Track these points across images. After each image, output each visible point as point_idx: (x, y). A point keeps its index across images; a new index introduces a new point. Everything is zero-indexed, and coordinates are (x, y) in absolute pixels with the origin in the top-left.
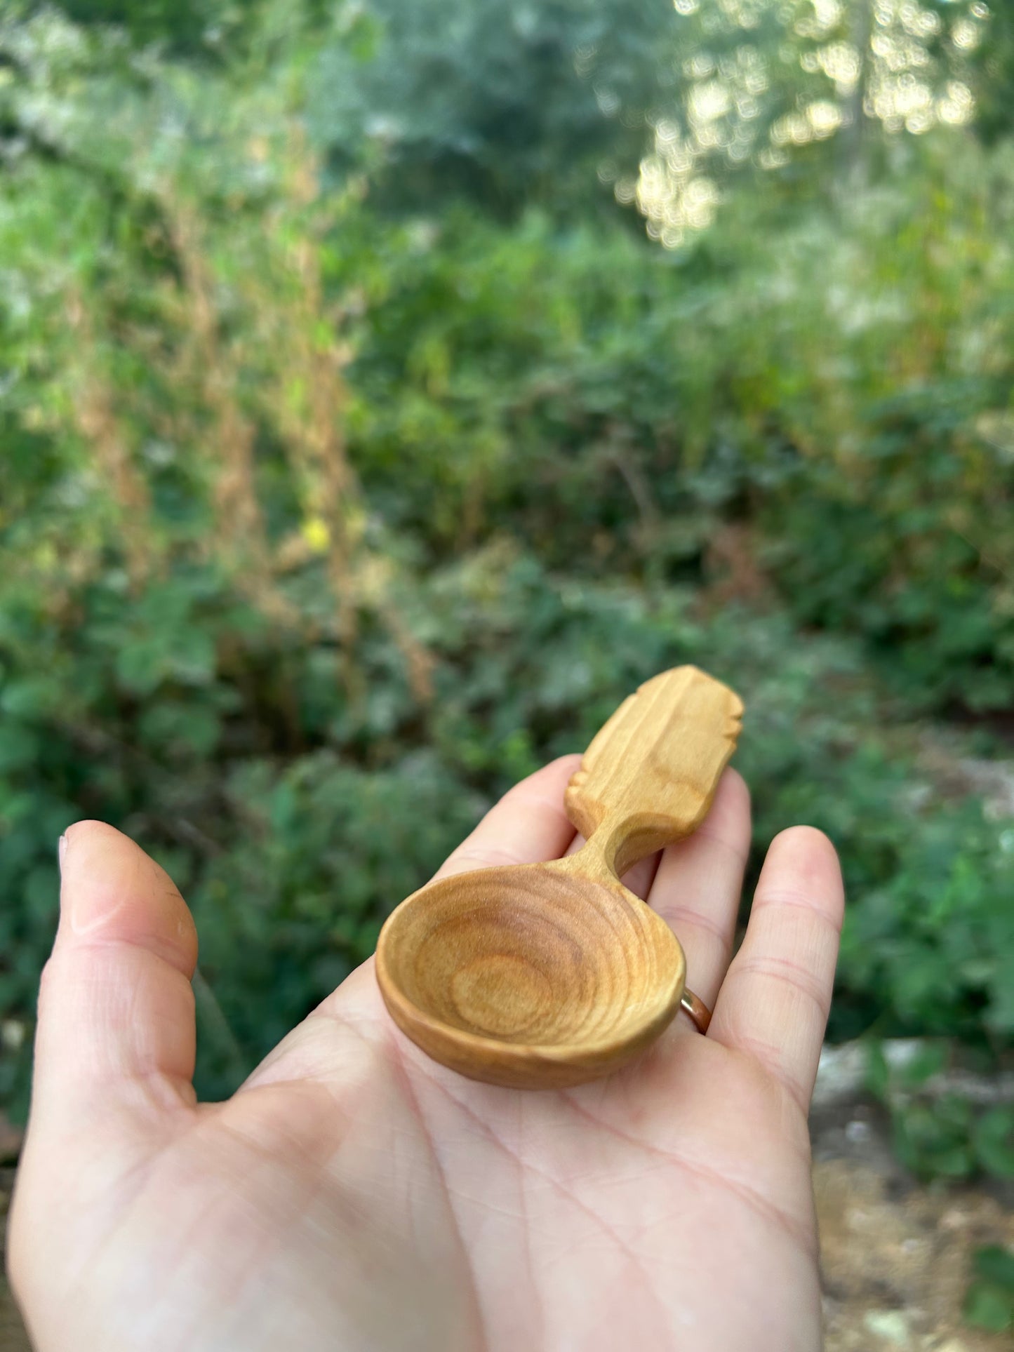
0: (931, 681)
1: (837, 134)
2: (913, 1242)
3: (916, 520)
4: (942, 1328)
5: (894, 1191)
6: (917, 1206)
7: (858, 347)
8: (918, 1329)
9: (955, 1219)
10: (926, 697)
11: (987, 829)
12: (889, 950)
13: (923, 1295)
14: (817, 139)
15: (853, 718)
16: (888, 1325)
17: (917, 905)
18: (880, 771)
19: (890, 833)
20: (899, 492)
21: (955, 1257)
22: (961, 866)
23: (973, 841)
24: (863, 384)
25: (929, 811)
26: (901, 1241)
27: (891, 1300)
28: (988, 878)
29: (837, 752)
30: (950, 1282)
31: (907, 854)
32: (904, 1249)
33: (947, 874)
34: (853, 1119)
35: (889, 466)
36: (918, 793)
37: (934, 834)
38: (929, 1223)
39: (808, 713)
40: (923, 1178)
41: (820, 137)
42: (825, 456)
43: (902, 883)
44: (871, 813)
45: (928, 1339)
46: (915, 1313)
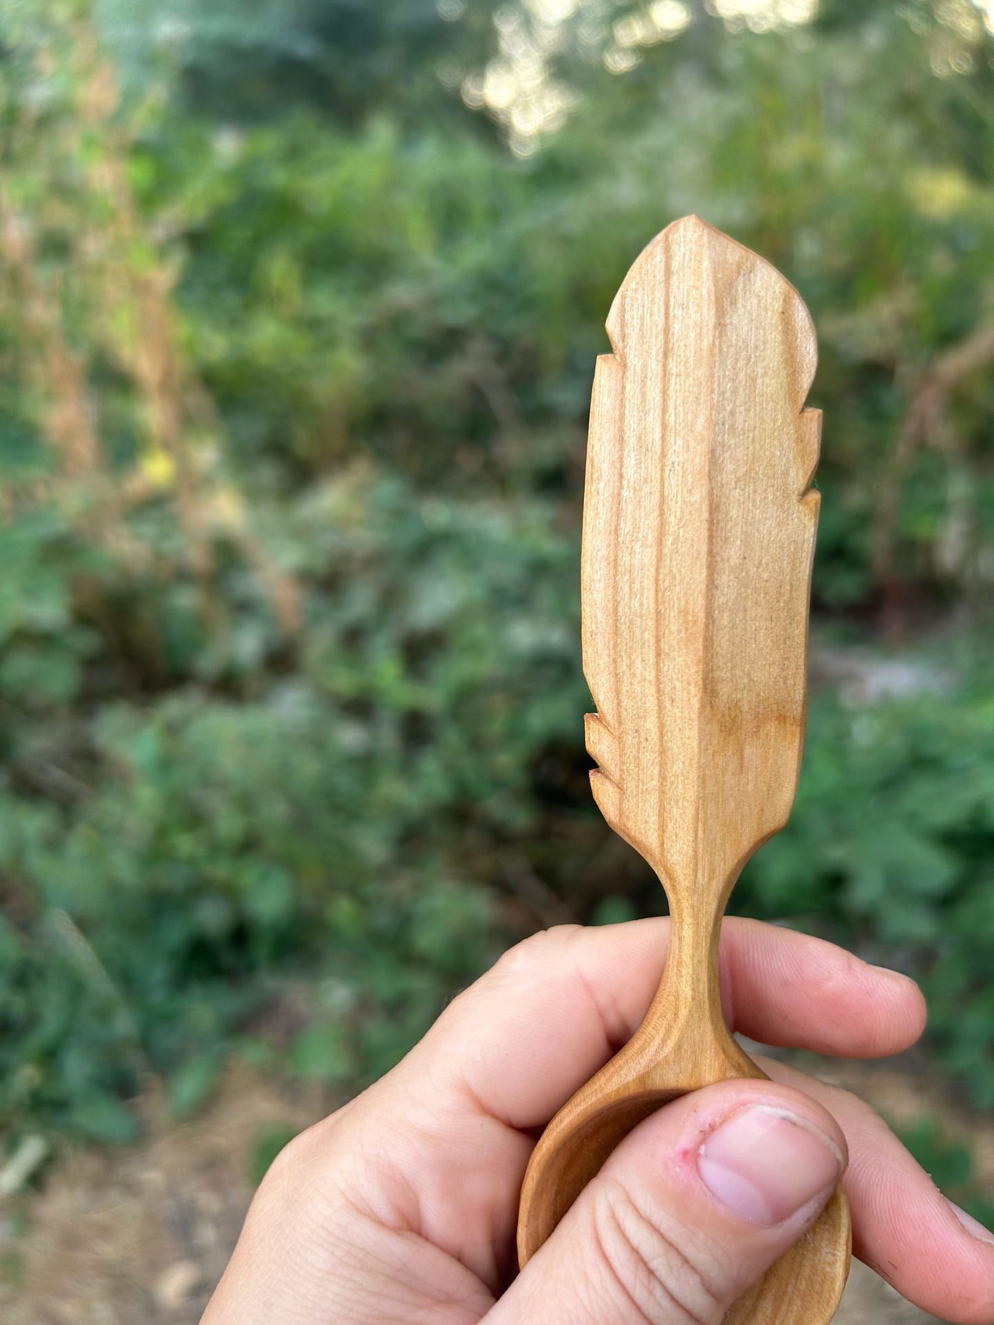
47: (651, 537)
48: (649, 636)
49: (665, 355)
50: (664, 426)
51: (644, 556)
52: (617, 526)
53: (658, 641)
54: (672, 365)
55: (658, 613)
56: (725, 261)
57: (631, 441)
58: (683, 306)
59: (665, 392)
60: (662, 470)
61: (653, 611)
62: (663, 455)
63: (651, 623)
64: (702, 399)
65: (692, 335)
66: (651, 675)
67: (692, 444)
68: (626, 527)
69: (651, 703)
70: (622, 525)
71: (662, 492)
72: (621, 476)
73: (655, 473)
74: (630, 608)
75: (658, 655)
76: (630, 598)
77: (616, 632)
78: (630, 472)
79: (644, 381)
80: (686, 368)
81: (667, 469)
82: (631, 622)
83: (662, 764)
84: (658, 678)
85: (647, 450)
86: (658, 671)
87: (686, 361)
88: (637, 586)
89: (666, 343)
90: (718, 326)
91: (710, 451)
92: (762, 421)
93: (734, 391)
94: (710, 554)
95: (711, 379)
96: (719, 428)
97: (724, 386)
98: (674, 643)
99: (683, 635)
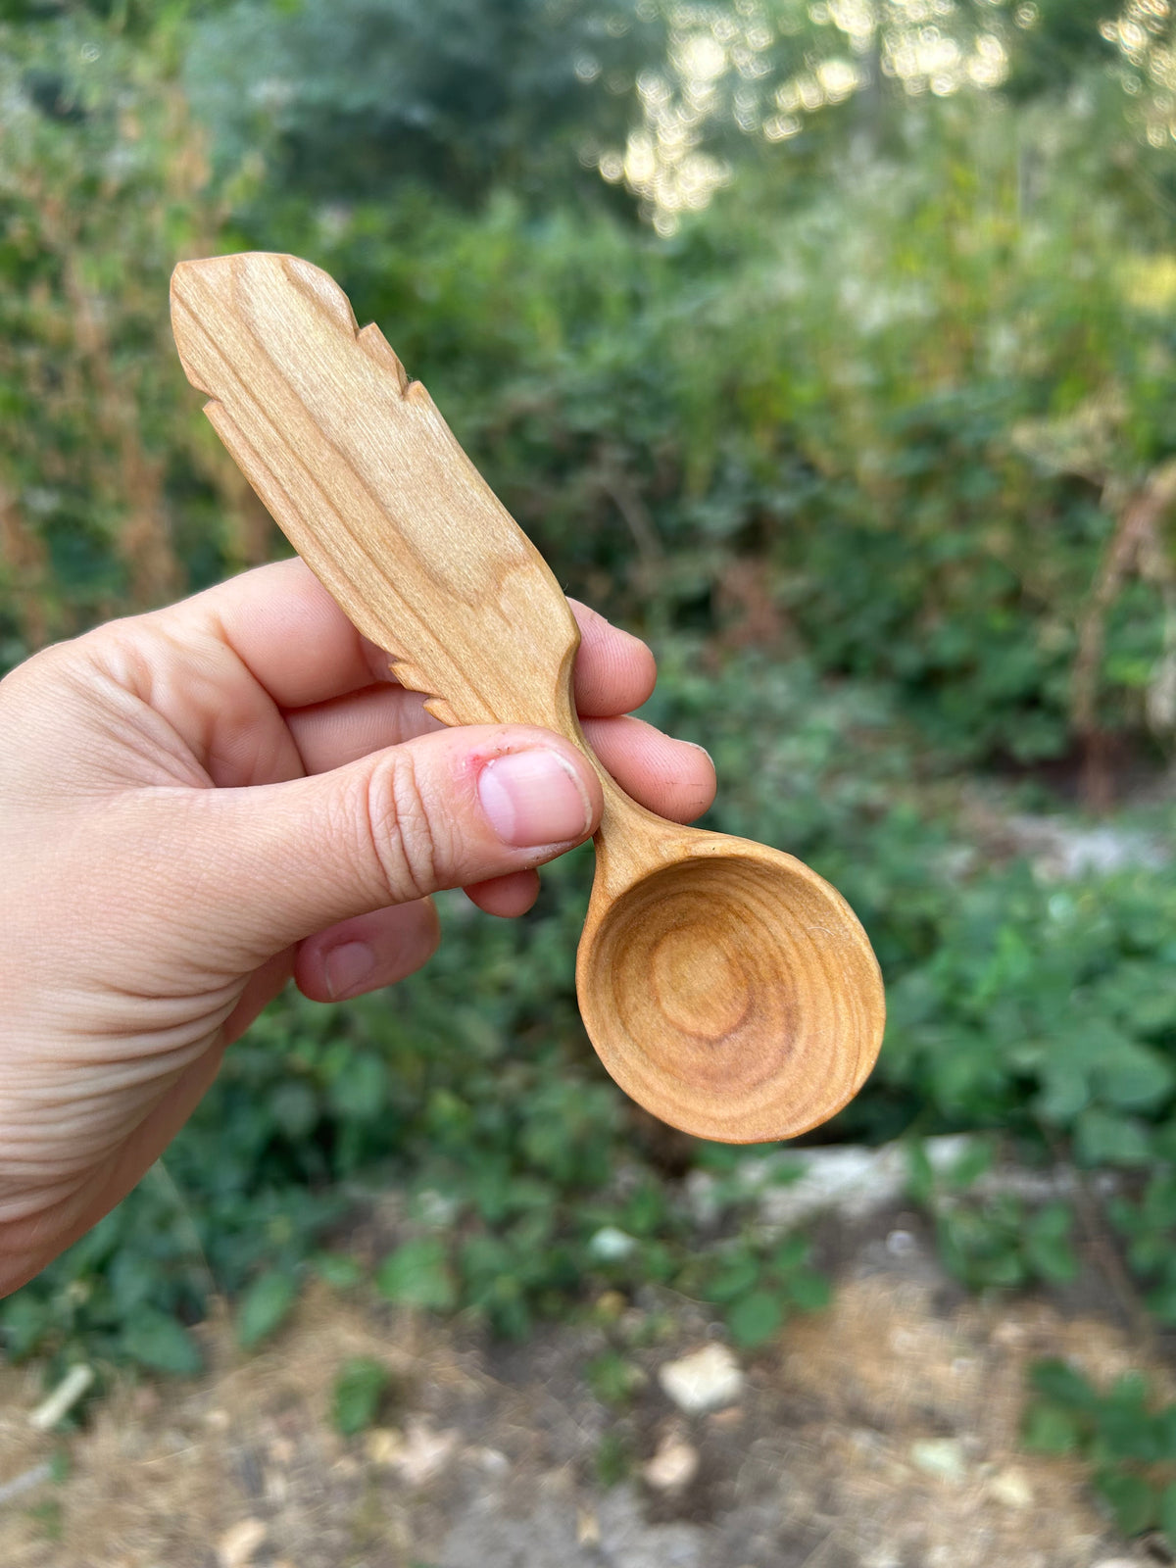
0: (973, 728)
1: (854, 97)
2: (964, 1361)
3: (950, 545)
4: (999, 1454)
5: (943, 1306)
6: (967, 1321)
7: (877, 348)
8: (974, 1458)
9: (1009, 1332)
10: (968, 747)
11: (1036, 895)
12: (930, 1039)
13: (976, 1420)
14: (831, 103)
15: (886, 777)
16: (939, 1457)
17: (960, 985)
18: (915, 835)
19: (929, 905)
20: (930, 514)
21: (1011, 1375)
22: (1008, 939)
23: (1020, 909)
24: (885, 391)
25: (973, 877)
26: (949, 1362)
27: (939, 1426)
28: (1037, 949)
29: (868, 816)
30: (1006, 1402)
31: (947, 929)
32: (954, 1370)
33: (991, 949)
34: (895, 1228)
35: (919, 485)
36: (959, 858)
37: (977, 903)
38: (980, 1339)
39: (833, 773)
40: (973, 1289)
41: (835, 101)
42: (846, 476)
43: (942, 961)
44: (905, 884)
45: (985, 1467)
46: (970, 1440)
47: (323, 505)
48: (377, 576)
49: (236, 374)
50: (272, 422)
51: (331, 522)
52: (300, 513)
53: (384, 575)
54: (244, 377)
55: (369, 555)
56: (223, 277)
57: (261, 448)
58: (220, 331)
59: (254, 399)
60: (294, 453)
61: (365, 556)
62: (287, 442)
63: (371, 566)
64: (278, 383)
65: (240, 346)
66: (399, 603)
67: (296, 420)
68: (306, 512)
69: (415, 625)
70: (303, 512)
71: (306, 468)
72: (276, 478)
73: (291, 459)
74: (350, 565)
75: (392, 584)
77: (357, 590)
78: (279, 472)
79: (238, 403)
80: (254, 371)
81: (296, 450)
82: (360, 574)
83: (454, 660)
84: (405, 602)
85: (275, 447)
86: (401, 596)
87: (251, 367)
88: (343, 546)
89: (230, 365)
90: (249, 326)
91: (311, 416)
92: (331, 366)
93: (295, 361)
94: (365, 486)
95: (273, 365)
96: (304, 395)
97: (285, 364)
98: (394, 568)
99: (394, 557)
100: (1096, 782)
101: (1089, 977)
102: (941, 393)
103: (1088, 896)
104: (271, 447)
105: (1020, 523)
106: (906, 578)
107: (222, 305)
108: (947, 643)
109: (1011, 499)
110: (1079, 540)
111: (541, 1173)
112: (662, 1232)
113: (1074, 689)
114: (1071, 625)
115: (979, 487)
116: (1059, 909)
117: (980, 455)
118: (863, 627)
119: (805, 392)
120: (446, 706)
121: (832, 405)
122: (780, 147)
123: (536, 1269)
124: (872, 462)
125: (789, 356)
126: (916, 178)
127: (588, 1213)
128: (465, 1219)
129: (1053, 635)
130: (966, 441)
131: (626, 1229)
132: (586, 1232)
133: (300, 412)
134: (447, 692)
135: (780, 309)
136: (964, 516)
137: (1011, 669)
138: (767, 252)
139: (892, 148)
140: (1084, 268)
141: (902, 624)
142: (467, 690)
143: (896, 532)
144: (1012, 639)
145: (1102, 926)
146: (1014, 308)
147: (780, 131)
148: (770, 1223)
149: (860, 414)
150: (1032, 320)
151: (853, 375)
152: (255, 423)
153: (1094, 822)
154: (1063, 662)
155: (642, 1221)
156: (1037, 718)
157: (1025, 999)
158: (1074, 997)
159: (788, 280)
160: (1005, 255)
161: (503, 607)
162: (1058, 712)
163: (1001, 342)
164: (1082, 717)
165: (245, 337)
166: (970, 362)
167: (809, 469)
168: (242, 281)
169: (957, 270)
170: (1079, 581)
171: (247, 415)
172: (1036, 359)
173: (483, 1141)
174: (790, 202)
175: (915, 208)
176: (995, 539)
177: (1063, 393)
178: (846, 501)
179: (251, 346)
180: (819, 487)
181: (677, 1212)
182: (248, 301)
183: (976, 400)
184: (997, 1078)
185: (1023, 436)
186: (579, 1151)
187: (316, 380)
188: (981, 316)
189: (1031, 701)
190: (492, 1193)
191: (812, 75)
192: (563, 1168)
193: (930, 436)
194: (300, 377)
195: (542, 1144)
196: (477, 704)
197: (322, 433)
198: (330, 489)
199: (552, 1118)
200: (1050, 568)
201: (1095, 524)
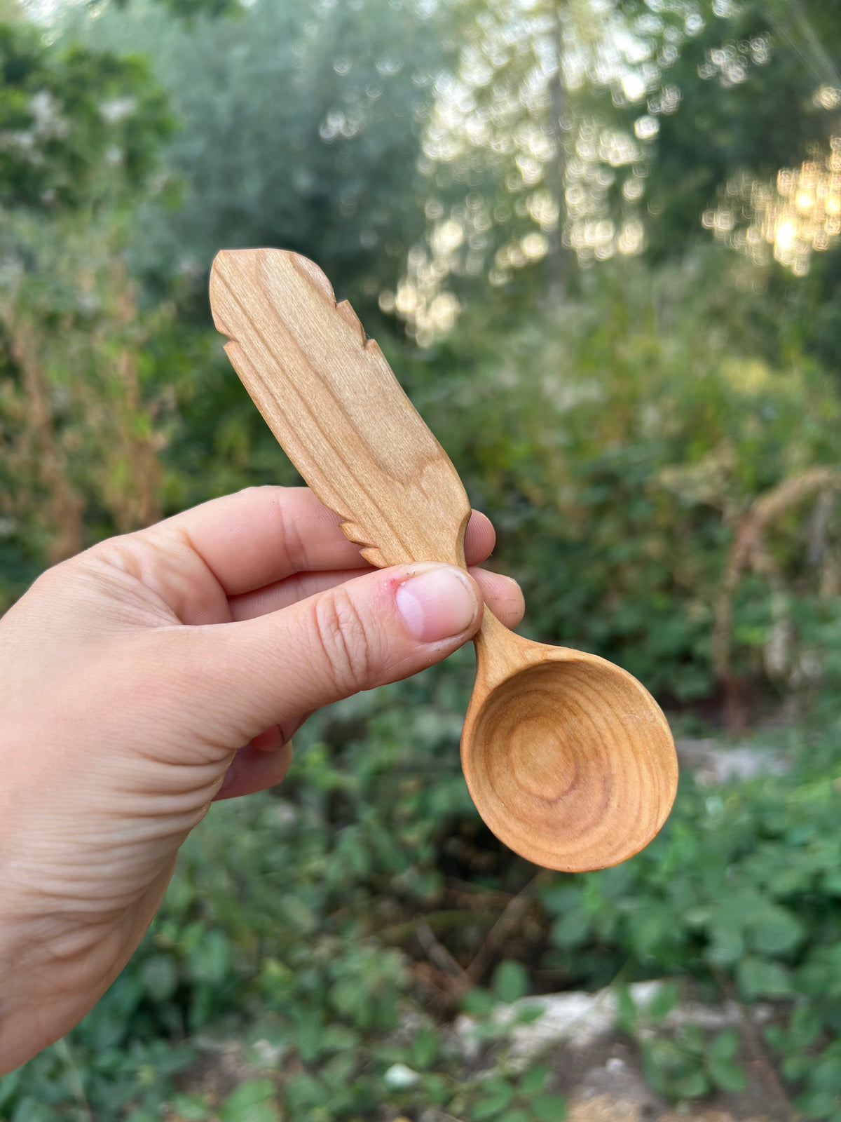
1: (544, 260)
3: (623, 551)
7: (570, 421)
11: (698, 797)
12: (628, 906)
14: (530, 263)
20: (608, 530)
22: (679, 830)
24: (575, 448)
28: (700, 838)
35: (600, 511)
41: (532, 261)
42: (550, 505)
47: (305, 413)
48: (338, 462)
49: (252, 324)
50: (274, 357)
51: (309, 425)
52: (286, 419)
53: (343, 461)
54: (258, 326)
55: (334, 447)
56: (250, 262)
57: (264, 374)
58: (245, 295)
59: (264, 341)
60: (288, 378)
61: (331, 449)
62: (283, 371)
63: (334, 455)
64: (282, 331)
65: (258, 306)
66: (352, 481)
67: (292, 356)
69: (362, 495)
70: (289, 417)
71: (295, 388)
72: (272, 395)
73: (285, 382)
74: (320, 455)
75: (348, 468)
76: (317, 450)
77: (322, 472)
78: (275, 391)
79: (251, 343)
80: (265, 323)
81: (289, 376)
82: (326, 461)
83: (387, 520)
84: (356, 480)
85: (275, 374)
86: (353, 476)
87: (263, 320)
88: (315, 442)
89: (248, 317)
90: (266, 293)
91: (303, 354)
92: (319, 323)
93: (295, 318)
94: (337, 401)
95: (279, 319)
96: (299, 340)
97: (288, 319)
98: (351, 456)
99: (352, 449)
100: (734, 714)
101: (738, 856)
102: (611, 450)
103: (734, 797)
104: (272, 374)
105: (669, 534)
106: (594, 573)
107: (248, 278)
108: (625, 617)
109: (663, 519)
110: (711, 545)
111: (347, 1022)
112: (438, 1065)
113: (714, 648)
114: (708, 604)
115: (640, 511)
116: (713, 806)
117: (641, 491)
118: (567, 606)
119: (519, 449)
120: (378, 552)
121: (539, 458)
122: (497, 290)
123: (343, 1100)
124: (567, 495)
125: (509, 426)
126: (589, 312)
127: (382, 1053)
128: (288, 1060)
129: (697, 611)
130: (630, 482)
131: (411, 1066)
132: (383, 1067)
133: (296, 351)
134: (380, 543)
135: (501, 395)
136: (631, 531)
137: (669, 635)
138: (493, 358)
139: (574, 292)
140: (701, 371)
141: (592, 605)
142: (394, 541)
143: (586, 543)
144: (669, 614)
145: (745, 818)
146: (658, 394)
147: (499, 280)
148: (517, 1057)
149: (558, 465)
150: (670, 402)
151: (553, 438)
152: (261, 357)
153: (735, 743)
154: (706, 629)
155: (422, 1058)
156: (691, 669)
157: (694, 873)
158: (729, 872)
159: (508, 376)
160: (651, 361)
161: (423, 485)
162: (704, 664)
163: (650, 417)
164: (721, 667)
165: (261, 299)
166: (630, 432)
167: (525, 500)
168: (263, 264)
169: (620, 370)
170: (712, 574)
171: (257, 352)
172: (674, 426)
173: (303, 997)
174: (507, 325)
175: (591, 330)
176: (653, 546)
177: (694, 448)
178: (551, 522)
179: (266, 306)
180: (533, 513)
181: (449, 1050)
182: (266, 278)
183: (636, 455)
184: (677, 935)
185: (668, 477)
186: (374, 1002)
187: (308, 332)
188: (634, 400)
189: (685, 657)
190: (309, 1040)
191: (517, 246)
192: (363, 1017)
193: (606, 478)
194: (297, 328)
195: (348, 998)
196: (401, 550)
197: (309, 365)
198: (311, 402)
199: (355, 977)
200: (691, 566)
201: (721, 534)
